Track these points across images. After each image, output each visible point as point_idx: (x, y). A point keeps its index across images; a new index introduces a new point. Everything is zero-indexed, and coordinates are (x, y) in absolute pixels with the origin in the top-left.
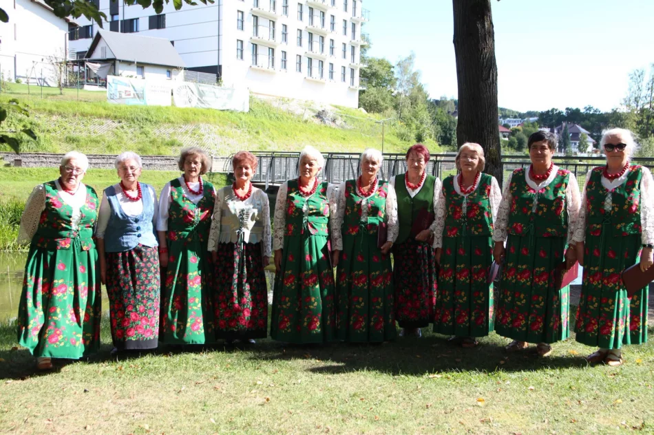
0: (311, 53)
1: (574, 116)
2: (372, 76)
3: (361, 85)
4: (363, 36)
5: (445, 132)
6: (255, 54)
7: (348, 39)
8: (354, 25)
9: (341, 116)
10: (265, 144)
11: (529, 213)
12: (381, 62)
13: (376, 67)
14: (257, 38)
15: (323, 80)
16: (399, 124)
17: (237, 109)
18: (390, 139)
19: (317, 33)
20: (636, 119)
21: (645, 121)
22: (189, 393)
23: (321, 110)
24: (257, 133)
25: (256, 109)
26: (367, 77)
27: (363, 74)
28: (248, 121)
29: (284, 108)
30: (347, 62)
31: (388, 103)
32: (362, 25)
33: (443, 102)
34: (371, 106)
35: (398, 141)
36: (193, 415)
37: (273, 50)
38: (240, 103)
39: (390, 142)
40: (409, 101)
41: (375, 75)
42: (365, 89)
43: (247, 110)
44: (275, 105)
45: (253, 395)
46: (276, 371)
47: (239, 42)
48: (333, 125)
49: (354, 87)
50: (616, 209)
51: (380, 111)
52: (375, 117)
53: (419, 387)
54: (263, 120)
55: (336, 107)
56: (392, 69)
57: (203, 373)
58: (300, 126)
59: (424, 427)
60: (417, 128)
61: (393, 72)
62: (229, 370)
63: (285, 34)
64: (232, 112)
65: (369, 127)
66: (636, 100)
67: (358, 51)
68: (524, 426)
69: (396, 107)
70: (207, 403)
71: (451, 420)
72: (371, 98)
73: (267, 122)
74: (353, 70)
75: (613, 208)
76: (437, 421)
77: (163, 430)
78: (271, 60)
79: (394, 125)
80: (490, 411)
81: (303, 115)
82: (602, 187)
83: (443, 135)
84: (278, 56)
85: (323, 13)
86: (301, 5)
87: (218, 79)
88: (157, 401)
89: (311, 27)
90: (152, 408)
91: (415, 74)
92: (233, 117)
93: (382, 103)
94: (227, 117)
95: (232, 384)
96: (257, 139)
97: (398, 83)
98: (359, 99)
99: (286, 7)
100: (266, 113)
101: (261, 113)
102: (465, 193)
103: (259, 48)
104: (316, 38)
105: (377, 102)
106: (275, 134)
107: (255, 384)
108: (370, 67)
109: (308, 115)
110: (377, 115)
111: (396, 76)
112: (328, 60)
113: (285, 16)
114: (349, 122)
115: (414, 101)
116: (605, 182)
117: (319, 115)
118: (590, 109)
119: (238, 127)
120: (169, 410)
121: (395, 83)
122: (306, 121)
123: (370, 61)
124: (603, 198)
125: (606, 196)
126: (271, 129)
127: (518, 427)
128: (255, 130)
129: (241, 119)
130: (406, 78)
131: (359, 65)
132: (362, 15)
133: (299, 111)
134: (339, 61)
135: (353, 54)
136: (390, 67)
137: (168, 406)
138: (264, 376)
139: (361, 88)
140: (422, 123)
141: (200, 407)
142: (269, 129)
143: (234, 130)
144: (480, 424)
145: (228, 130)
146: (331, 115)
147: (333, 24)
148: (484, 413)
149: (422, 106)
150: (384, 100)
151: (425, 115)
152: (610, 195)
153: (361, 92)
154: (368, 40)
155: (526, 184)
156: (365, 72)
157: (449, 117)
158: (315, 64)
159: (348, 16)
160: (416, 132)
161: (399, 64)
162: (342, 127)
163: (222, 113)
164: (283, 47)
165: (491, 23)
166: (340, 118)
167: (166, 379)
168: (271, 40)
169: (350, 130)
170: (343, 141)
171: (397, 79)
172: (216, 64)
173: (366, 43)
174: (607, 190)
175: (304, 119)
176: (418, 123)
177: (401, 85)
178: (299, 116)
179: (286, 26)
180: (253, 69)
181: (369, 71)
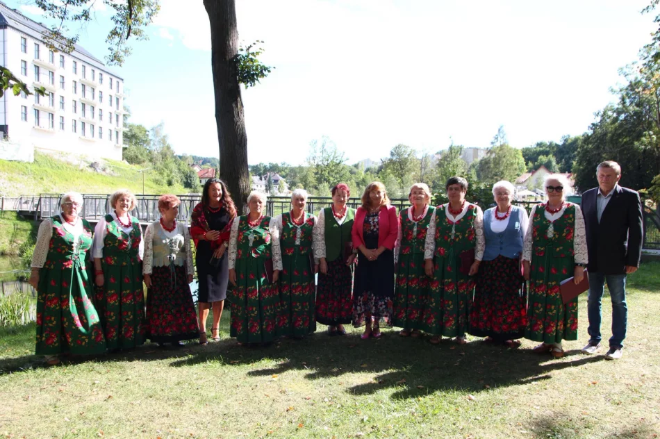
0: (84, 118)
1: (274, 168)
2: (131, 137)
3: (124, 143)
4: (125, 108)
5: (187, 179)
6: (38, 116)
7: (113, 109)
8: (118, 99)
9: (110, 167)
10: (48, 188)
11: (449, 240)
12: (139, 127)
13: (136, 131)
14: (39, 105)
15: (94, 139)
16: (154, 173)
17: (23, 159)
18: (148, 183)
19: (89, 103)
20: (314, 171)
21: (320, 172)
22: (38, 398)
23: (93, 162)
24: (42, 179)
25: (39, 159)
26: (129, 138)
27: (125, 135)
28: (33, 169)
29: (63, 159)
30: (113, 126)
31: (145, 158)
32: (124, 99)
33: (184, 157)
34: (132, 160)
35: (154, 185)
36: (47, 417)
37: (52, 115)
38: (27, 156)
39: (147, 185)
40: (161, 156)
41: (134, 136)
42: (127, 146)
43: (32, 161)
44: (56, 157)
45: (95, 393)
46: (109, 371)
47: (23, 108)
48: (103, 173)
49: (118, 145)
50: (557, 236)
51: (139, 163)
52: (136, 167)
53: (226, 372)
54: (47, 168)
55: (105, 159)
56: (147, 133)
57: (45, 379)
58: (78, 174)
59: (241, 402)
60: (168, 176)
61: (148, 135)
62: (67, 374)
63: (62, 104)
64: (19, 162)
65: (131, 175)
66: (314, 159)
67: (121, 118)
68: (310, 392)
69: (151, 160)
70: (57, 405)
71: (258, 394)
72: (132, 154)
73: (49, 170)
74: (117, 132)
75: (554, 235)
76: (248, 396)
77: (22, 434)
78: (51, 122)
79: (151, 173)
80: (283, 384)
81: (79, 166)
82: (545, 219)
83: (185, 180)
84: (57, 120)
85: (93, 89)
86: (75, 82)
87: (6, 136)
88: (10, 409)
89: (83, 99)
90: (7, 416)
91: (165, 137)
92: (20, 166)
93: (140, 157)
94: (14, 166)
95: (73, 386)
96: (42, 183)
97: (152, 143)
98: (123, 154)
99: (63, 83)
100: (49, 164)
101: (43, 164)
102: (416, 220)
103: (41, 113)
104: (88, 108)
105: (137, 157)
106: (57, 180)
107: (94, 384)
108: (131, 130)
109: (84, 165)
110: (138, 166)
111: (150, 138)
112: (98, 124)
113: (62, 89)
114: (116, 171)
115: (164, 156)
116: (548, 215)
117: (92, 166)
118: (284, 164)
119: (24, 174)
120: (23, 416)
121: (150, 143)
122: (82, 170)
123: (130, 126)
124: (546, 227)
125: (549, 226)
126: (53, 177)
127: (307, 393)
128: (40, 177)
129: (27, 168)
130: (158, 139)
131: (122, 129)
132: (124, 92)
133: (75, 162)
134: (106, 125)
135: (117, 120)
136: (146, 131)
137: (21, 412)
138: (99, 376)
139: (125, 146)
140: (171, 172)
141: (52, 409)
142: (52, 176)
143: (21, 176)
144: (279, 394)
145: (15, 176)
146: (101, 165)
147: (101, 98)
148: (280, 386)
149: (171, 160)
150: (142, 155)
151: (173, 166)
152: (551, 226)
153: (125, 149)
154: (128, 111)
155: (446, 217)
156: (126, 134)
157: (189, 168)
158: (88, 127)
159: (113, 92)
160: (167, 178)
161: (153, 129)
162: (111, 175)
163: (10, 163)
164: (61, 113)
165: (242, 104)
166: (108, 168)
167: (11, 388)
168: (51, 107)
169: (118, 177)
170: (112, 185)
171: (151, 140)
172: (3, 124)
173: (127, 113)
174: (550, 222)
175: (80, 169)
176: (168, 172)
177: (154, 144)
178: (76, 166)
179: (63, 97)
180: (36, 129)
181: (129, 134)
